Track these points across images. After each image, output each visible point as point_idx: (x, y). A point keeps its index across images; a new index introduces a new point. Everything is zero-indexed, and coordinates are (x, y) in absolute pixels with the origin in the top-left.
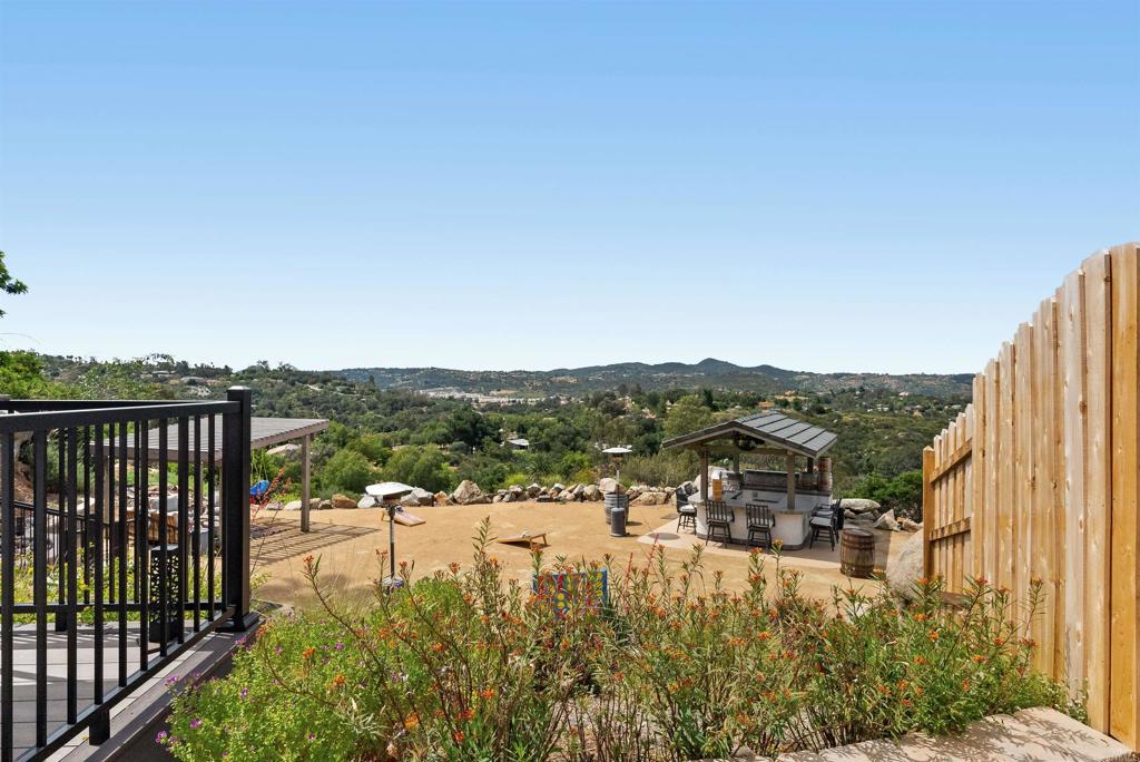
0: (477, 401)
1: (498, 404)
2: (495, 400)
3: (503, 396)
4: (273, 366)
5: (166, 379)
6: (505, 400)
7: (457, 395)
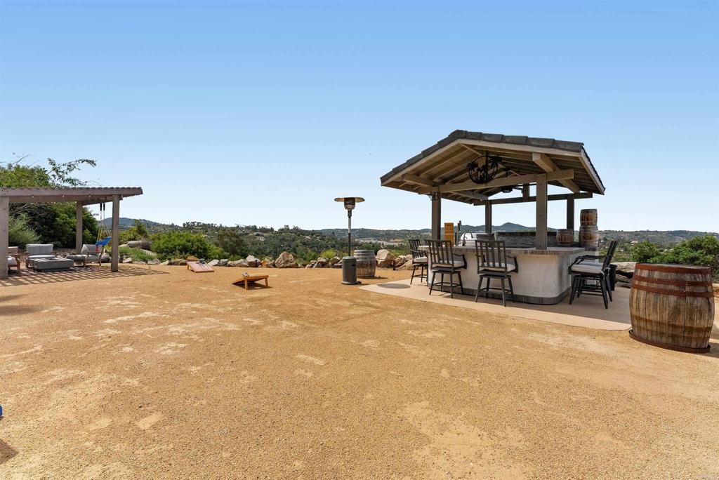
0: (383, 244)
1: (393, 246)
2: (392, 244)
3: (396, 242)
4: (291, 228)
5: (248, 234)
6: (397, 244)
7: (374, 242)
